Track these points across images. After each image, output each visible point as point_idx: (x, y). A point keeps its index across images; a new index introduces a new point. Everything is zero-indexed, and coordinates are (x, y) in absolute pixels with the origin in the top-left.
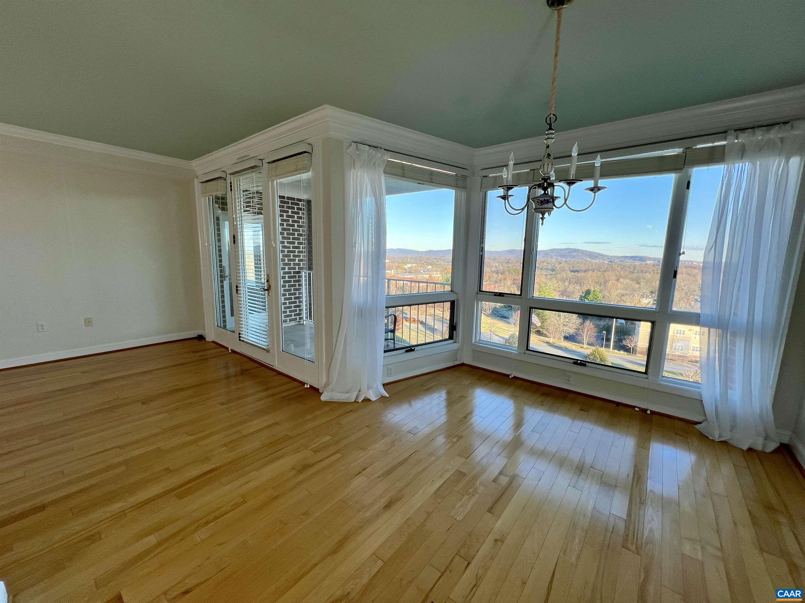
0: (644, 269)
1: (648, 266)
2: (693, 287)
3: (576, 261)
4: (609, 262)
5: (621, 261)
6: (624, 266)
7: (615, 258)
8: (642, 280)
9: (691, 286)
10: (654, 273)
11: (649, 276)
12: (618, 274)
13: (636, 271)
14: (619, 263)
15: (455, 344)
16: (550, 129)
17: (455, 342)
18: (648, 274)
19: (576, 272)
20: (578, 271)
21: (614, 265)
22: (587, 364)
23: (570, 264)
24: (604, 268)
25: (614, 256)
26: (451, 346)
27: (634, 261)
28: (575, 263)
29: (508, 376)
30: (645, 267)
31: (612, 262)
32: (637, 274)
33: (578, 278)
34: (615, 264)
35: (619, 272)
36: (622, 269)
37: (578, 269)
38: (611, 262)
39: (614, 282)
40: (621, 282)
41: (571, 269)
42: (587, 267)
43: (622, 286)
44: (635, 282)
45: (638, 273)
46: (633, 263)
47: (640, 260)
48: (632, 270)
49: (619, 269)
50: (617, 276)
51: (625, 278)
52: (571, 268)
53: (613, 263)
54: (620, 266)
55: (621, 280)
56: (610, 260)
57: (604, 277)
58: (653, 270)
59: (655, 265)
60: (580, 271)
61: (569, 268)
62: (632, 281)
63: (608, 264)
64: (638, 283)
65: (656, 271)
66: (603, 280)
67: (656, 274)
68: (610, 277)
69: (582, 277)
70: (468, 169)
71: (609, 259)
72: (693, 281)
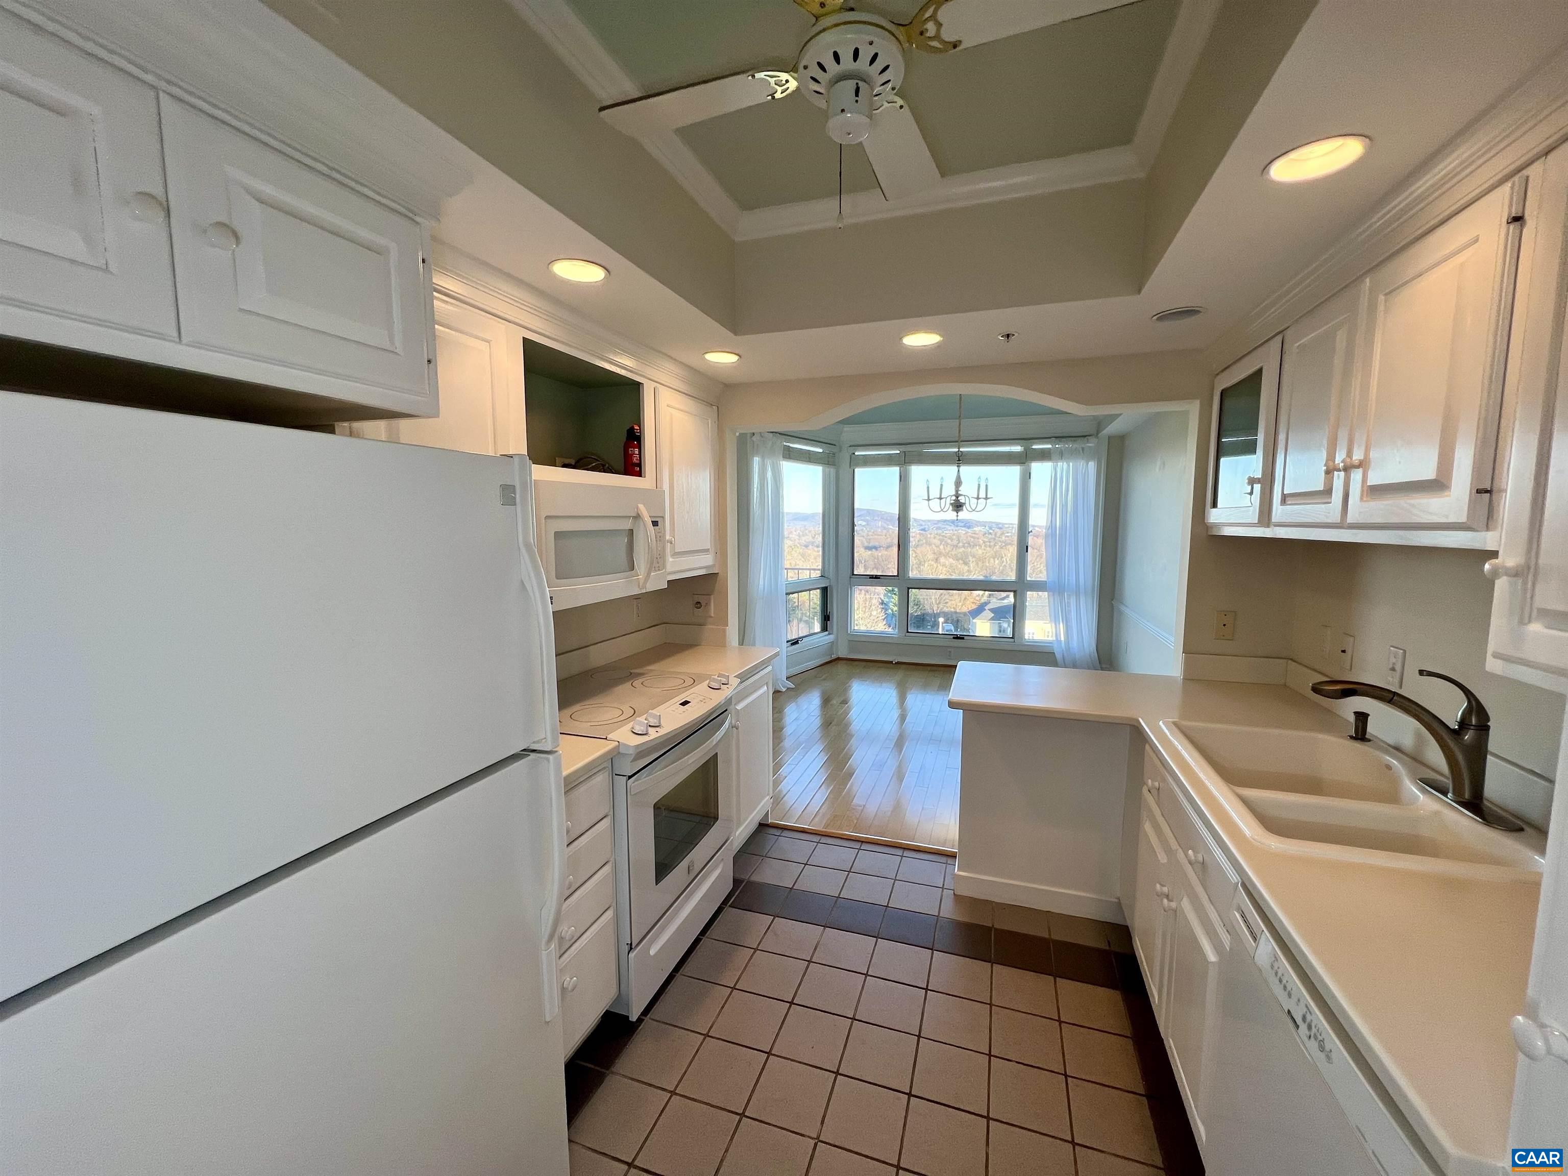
0: (972, 539)
1: (976, 536)
2: (1039, 566)
3: (872, 531)
4: (922, 530)
5: (938, 528)
6: (943, 536)
7: (929, 523)
8: (970, 558)
9: (1035, 564)
10: (985, 546)
11: (980, 552)
12: (936, 550)
13: (961, 544)
14: (936, 532)
15: (830, 636)
16: (959, 460)
17: (829, 634)
18: (978, 548)
19: (874, 550)
20: (876, 548)
21: (929, 536)
22: (965, 637)
23: (863, 537)
24: (915, 540)
25: (929, 521)
26: (826, 638)
27: (957, 528)
28: (870, 533)
29: (891, 662)
30: (972, 537)
31: (926, 531)
32: (963, 549)
33: (878, 559)
34: (931, 534)
35: (936, 547)
36: (941, 541)
37: (877, 544)
38: (924, 530)
39: (933, 563)
40: (942, 564)
41: (866, 544)
42: (889, 540)
43: (945, 569)
44: (961, 562)
45: (964, 546)
46: (956, 530)
47: (964, 526)
48: (955, 542)
49: (937, 542)
50: (934, 553)
51: (946, 555)
52: (865, 542)
53: (927, 533)
54: (938, 537)
55: (942, 560)
56: (923, 527)
57: (916, 556)
58: (984, 542)
59: (986, 534)
60: (880, 547)
61: (862, 543)
62: (957, 560)
63: (920, 534)
64: (966, 563)
65: (988, 544)
66: (915, 562)
67: (988, 549)
68: (925, 555)
69: (884, 558)
70: (836, 444)
71: (921, 525)
72: (1037, 556)
